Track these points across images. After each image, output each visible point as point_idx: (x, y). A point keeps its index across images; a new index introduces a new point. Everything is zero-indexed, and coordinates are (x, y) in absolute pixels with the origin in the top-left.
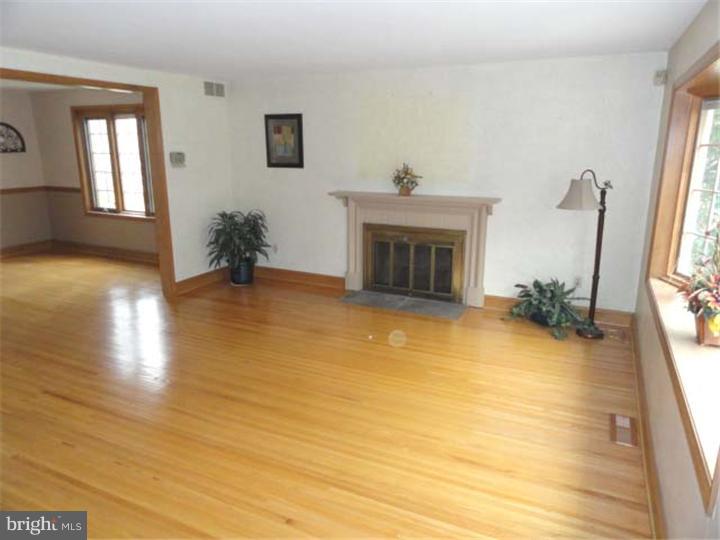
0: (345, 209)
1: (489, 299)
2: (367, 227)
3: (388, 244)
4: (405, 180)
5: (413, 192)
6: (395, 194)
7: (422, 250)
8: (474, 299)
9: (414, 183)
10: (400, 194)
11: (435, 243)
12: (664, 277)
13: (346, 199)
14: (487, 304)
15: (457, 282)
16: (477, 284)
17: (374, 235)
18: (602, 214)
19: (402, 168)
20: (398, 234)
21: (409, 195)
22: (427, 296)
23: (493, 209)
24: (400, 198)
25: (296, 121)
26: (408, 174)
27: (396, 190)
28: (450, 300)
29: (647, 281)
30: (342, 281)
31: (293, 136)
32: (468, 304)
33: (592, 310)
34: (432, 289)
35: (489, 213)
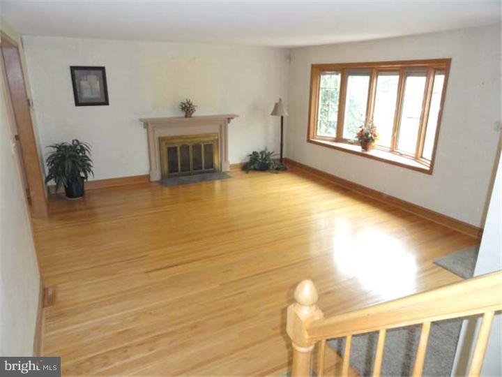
0: (146, 130)
1: (233, 166)
2: (161, 140)
3: (176, 148)
4: (187, 108)
6: (182, 117)
7: (197, 147)
8: (226, 168)
9: (193, 111)
10: (186, 116)
11: (203, 143)
12: (313, 138)
13: (146, 124)
14: (231, 169)
15: (216, 161)
16: (226, 160)
17: (166, 144)
18: (282, 118)
19: (185, 101)
20: (182, 140)
21: (190, 117)
22: (200, 173)
23: (232, 120)
24: (185, 119)
25: (101, 72)
26: (190, 105)
27: (183, 114)
28: (214, 172)
29: (309, 141)
30: (148, 177)
31: (98, 82)
32: (223, 171)
33: (281, 160)
34: (203, 167)
35: (229, 122)
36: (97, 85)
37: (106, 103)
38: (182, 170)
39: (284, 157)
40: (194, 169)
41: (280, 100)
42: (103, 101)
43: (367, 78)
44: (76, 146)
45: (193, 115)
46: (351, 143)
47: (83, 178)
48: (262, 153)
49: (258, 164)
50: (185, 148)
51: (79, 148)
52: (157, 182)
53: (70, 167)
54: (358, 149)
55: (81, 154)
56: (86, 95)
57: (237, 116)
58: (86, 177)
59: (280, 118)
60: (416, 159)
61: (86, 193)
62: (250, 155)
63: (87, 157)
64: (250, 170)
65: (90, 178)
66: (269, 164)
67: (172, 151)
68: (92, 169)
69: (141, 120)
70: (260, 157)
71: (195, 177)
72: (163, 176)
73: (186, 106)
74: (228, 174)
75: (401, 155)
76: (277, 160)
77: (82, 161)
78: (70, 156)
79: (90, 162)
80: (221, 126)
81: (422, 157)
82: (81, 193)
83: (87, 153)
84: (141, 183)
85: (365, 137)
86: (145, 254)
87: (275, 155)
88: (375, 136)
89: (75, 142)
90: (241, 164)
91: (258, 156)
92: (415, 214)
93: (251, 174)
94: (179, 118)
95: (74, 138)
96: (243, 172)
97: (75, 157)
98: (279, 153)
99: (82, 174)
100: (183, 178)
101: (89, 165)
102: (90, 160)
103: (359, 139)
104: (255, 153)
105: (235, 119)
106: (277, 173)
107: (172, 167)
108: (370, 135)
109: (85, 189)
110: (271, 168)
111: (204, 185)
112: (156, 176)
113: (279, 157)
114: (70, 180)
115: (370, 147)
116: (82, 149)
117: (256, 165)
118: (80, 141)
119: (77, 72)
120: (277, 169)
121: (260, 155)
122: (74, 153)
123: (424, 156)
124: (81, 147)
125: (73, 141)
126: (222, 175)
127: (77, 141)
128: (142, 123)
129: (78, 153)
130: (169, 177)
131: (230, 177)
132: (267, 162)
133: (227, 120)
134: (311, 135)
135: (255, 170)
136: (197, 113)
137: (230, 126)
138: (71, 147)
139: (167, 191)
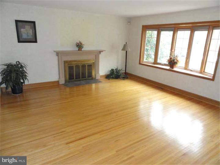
0: (57, 57)
1: (101, 76)
2: (65, 62)
3: (73, 66)
4: (79, 46)
5: (82, 50)
6: (77, 51)
7: (84, 66)
8: (98, 77)
9: (82, 47)
10: (79, 50)
11: (87, 64)
12: (142, 62)
13: (58, 54)
14: (100, 78)
15: (93, 74)
16: (98, 73)
17: (68, 64)
18: (126, 52)
19: (78, 42)
20: (76, 62)
21: (81, 50)
22: (86, 80)
23: (101, 53)
24: (79, 51)
25: (33, 24)
26: (81, 44)
27: (77, 49)
28: (92, 79)
29: (140, 64)
30: (58, 82)
31: (31, 30)
32: (97, 79)
33: (126, 73)
34: (87, 77)
35: (100, 54)
36: (31, 32)
37: (36, 41)
38: (76, 79)
39: (127, 72)
40: (82, 78)
41: (126, 43)
42: (34, 40)
43: (172, 32)
44: (18, 65)
45: (83, 49)
46: (163, 65)
47: (22, 83)
48: (116, 69)
49: (114, 75)
50: (78, 67)
51: (20, 66)
52: (63, 84)
53: (15, 77)
54: (168, 68)
55: (21, 70)
56: (24, 36)
57: (105, 51)
58: (24, 82)
59: (125, 52)
60: (201, 73)
61: (24, 91)
62: (110, 71)
63: (24, 71)
64: (110, 78)
65: (26, 83)
66: (120, 75)
67: (71, 68)
68: (27, 77)
69: (55, 51)
70: (115, 72)
71: (83, 82)
72: (66, 81)
73: (79, 45)
74: (99, 80)
75: (191, 71)
76: (124, 73)
77: (21, 73)
78: (15, 70)
79: (26, 74)
80: (96, 56)
81: (204, 72)
82: (21, 91)
83: (24, 69)
84: (54, 85)
85: (173, 62)
86: (64, 130)
87: (123, 71)
88: (178, 61)
89: (18, 63)
90: (105, 75)
91: (114, 71)
92: (203, 101)
93: (111, 80)
94: (75, 51)
95: (17, 61)
96: (107, 79)
97: (18, 71)
98: (125, 70)
99: (22, 81)
100: (76, 82)
101: (26, 76)
102: (26, 73)
103: (169, 63)
104: (112, 70)
105: (104, 52)
106: (124, 80)
107: (71, 77)
108: (175, 61)
109: (23, 89)
110: (121, 77)
111: (87, 86)
112: (62, 82)
113: (124, 71)
114: (14, 85)
115: (175, 67)
116: (22, 67)
117: (113, 76)
118: (20, 62)
119: (19, 24)
120: (124, 78)
121: (115, 71)
122: (18, 69)
123: (205, 71)
124: (21, 65)
125: (17, 62)
126: (96, 81)
127: (18, 62)
128: (55, 53)
129: (19, 69)
130: (69, 82)
131: (100, 82)
132: (119, 74)
133: (99, 52)
134: (141, 61)
135: (113, 78)
136: (85, 48)
137: (100, 56)
138: (15, 65)
139: (68, 90)
